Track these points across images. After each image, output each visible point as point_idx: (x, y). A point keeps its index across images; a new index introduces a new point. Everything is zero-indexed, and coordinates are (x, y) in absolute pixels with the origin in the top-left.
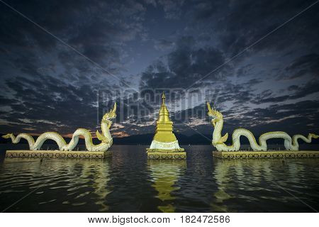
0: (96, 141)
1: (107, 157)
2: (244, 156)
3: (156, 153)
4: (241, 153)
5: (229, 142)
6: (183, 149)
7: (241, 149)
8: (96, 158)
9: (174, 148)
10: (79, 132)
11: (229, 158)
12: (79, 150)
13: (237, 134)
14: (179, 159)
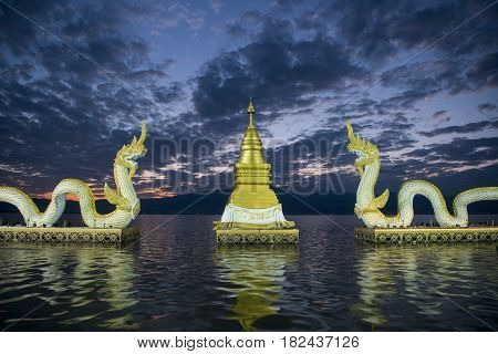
0: (104, 207)
1: (128, 240)
2: (420, 238)
3: (234, 231)
4: (416, 230)
5: (391, 209)
6: (292, 224)
7: (414, 224)
8: (106, 242)
9: (272, 220)
10: (66, 187)
11: (388, 242)
12: (69, 225)
13: (408, 192)
14: (283, 244)
